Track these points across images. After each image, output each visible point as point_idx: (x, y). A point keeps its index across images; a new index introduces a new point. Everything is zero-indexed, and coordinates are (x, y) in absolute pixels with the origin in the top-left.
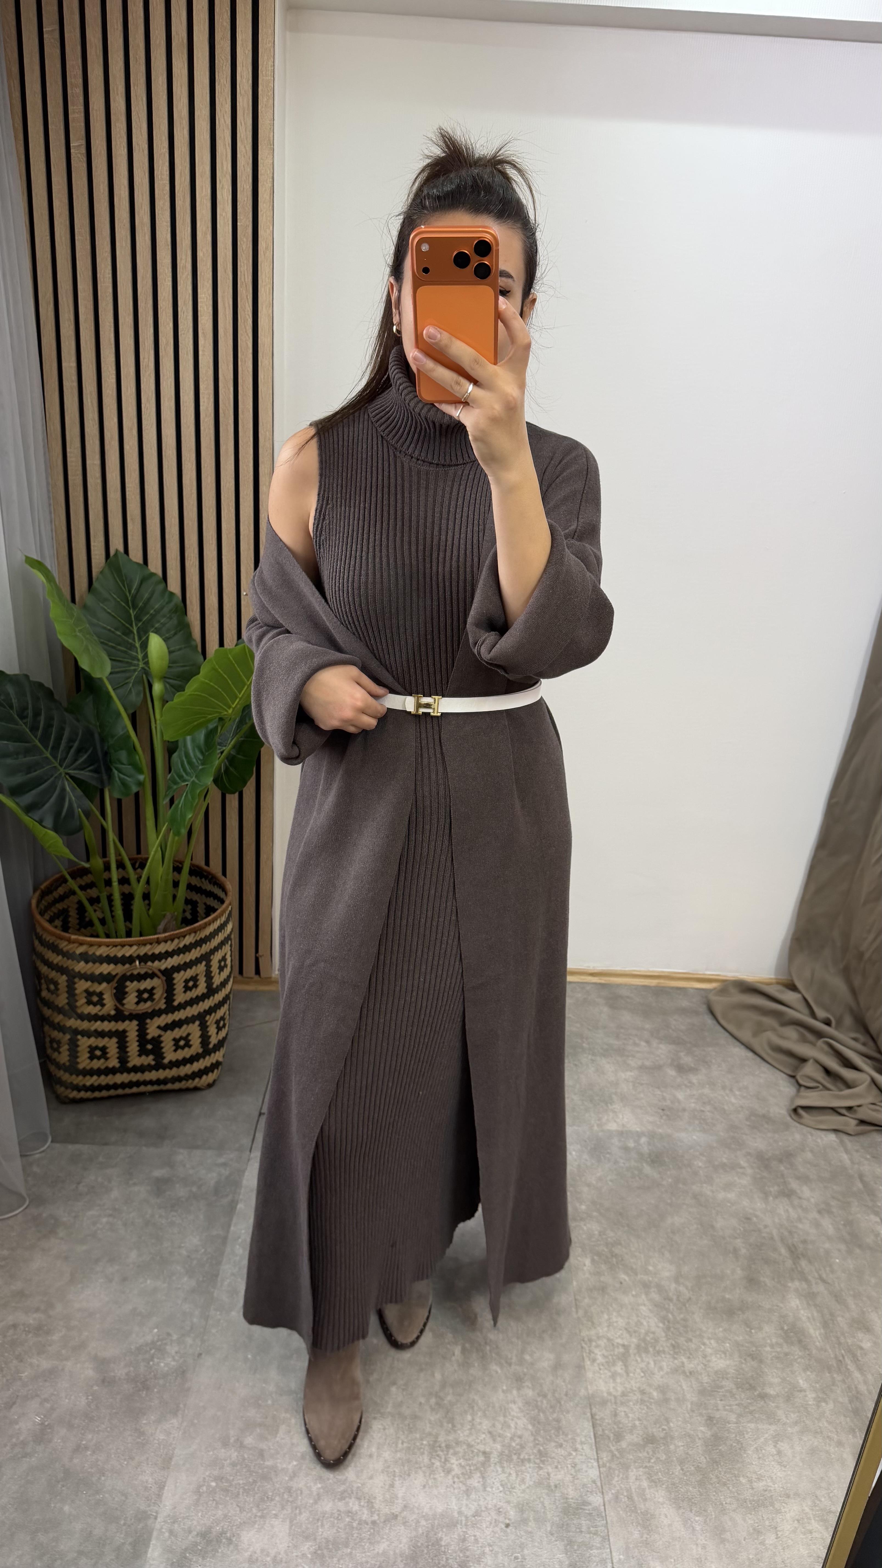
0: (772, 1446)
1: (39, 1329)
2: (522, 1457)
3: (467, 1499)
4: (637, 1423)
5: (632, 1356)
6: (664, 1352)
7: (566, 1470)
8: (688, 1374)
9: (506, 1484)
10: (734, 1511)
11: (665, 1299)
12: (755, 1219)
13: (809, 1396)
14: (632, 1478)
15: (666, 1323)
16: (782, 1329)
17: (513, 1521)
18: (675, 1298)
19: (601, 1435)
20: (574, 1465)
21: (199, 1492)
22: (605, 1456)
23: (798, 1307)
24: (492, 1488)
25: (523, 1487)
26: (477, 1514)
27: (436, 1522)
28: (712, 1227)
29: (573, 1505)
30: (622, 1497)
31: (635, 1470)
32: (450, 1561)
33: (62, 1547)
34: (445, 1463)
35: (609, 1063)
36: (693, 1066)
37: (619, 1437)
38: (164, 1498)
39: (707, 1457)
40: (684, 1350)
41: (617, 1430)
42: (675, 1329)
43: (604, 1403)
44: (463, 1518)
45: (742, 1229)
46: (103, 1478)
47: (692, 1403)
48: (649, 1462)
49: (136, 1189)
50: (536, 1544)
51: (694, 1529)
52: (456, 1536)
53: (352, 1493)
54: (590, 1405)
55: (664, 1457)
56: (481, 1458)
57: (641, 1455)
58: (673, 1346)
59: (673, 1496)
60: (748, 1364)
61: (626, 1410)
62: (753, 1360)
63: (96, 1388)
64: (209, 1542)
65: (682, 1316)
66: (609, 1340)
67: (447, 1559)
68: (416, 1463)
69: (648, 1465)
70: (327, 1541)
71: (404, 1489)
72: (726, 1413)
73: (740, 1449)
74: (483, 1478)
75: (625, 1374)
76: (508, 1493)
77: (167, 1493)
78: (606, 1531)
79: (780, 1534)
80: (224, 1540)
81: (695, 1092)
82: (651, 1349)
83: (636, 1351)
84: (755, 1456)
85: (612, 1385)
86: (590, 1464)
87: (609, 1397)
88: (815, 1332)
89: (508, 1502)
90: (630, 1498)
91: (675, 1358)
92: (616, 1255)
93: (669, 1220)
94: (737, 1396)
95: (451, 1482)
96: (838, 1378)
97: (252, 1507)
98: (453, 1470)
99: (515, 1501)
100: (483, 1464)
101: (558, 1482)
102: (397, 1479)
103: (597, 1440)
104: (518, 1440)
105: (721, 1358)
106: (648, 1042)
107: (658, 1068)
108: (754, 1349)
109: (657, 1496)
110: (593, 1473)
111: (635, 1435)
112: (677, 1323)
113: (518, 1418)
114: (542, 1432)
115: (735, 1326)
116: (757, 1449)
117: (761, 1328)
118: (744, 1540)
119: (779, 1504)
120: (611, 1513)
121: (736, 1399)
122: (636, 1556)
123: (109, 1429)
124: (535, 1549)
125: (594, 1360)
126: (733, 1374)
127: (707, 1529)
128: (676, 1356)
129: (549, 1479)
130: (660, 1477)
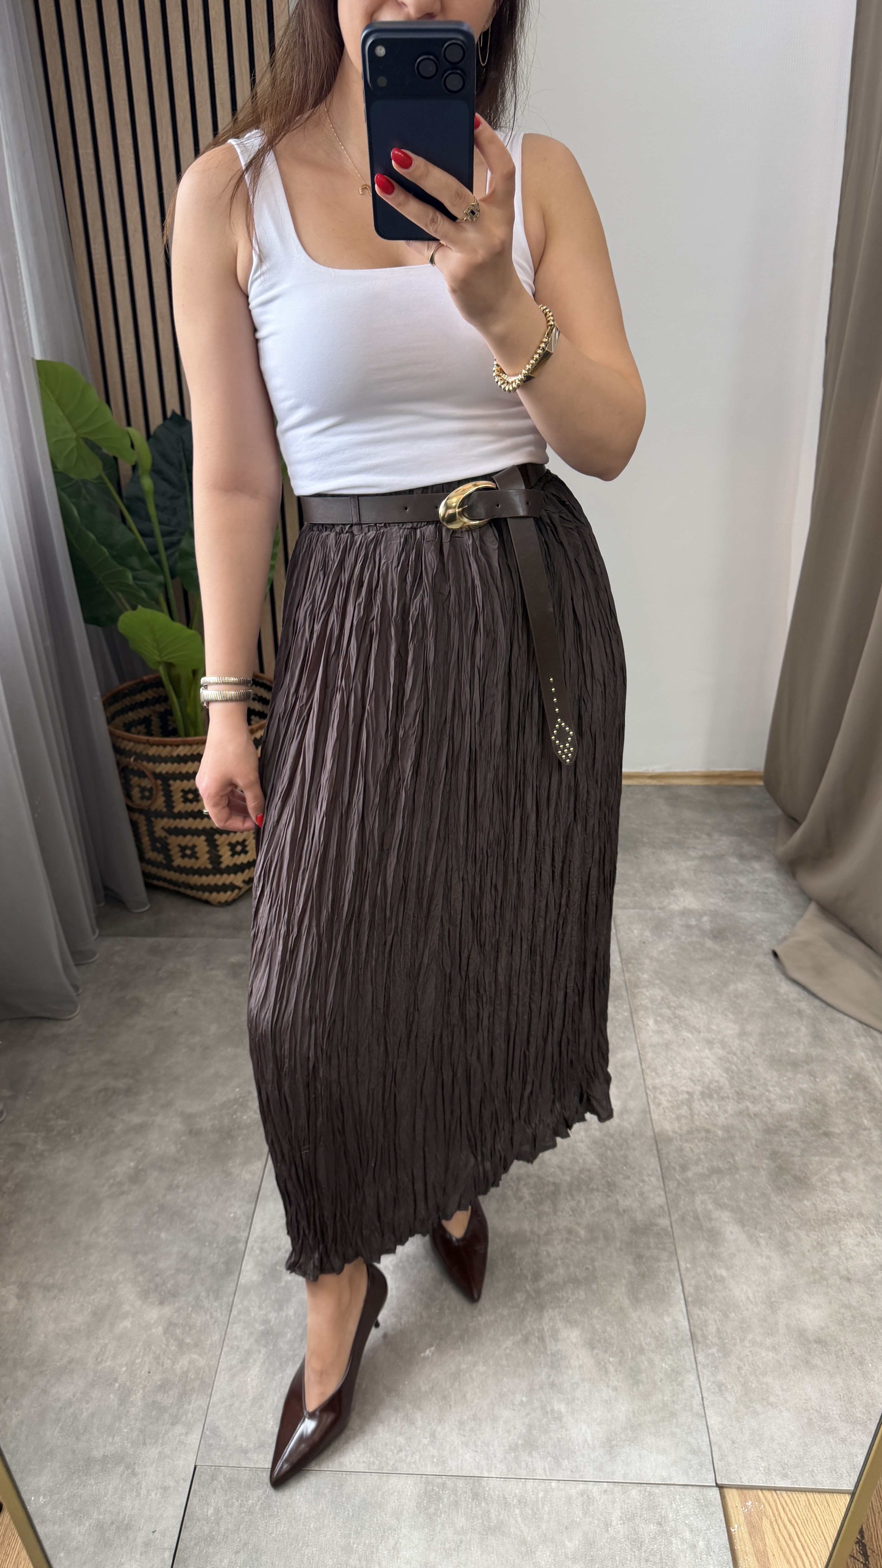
0: (835, 1176)
1: (128, 1091)
2: (591, 1186)
3: (538, 1222)
4: (702, 1156)
5: (697, 1102)
6: (728, 1097)
7: (634, 1197)
8: (752, 1115)
9: (576, 1209)
10: (799, 1228)
11: (728, 1053)
13: (874, 1133)
14: (698, 1203)
15: (731, 1074)
16: (847, 1077)
17: (583, 1238)
18: (738, 1052)
19: (667, 1168)
20: (642, 1194)
22: (672, 1185)
23: (862, 1058)
24: (562, 1212)
25: (593, 1211)
26: (548, 1233)
29: (641, 1226)
30: (688, 1217)
31: (700, 1195)
32: (525, 1272)
33: (161, 1266)
35: (670, 854)
37: (684, 1168)
39: (772, 1184)
40: (748, 1096)
41: (683, 1162)
42: (739, 1078)
43: (670, 1140)
44: (536, 1238)
46: (195, 1211)
47: (756, 1140)
48: (714, 1189)
49: (213, 973)
50: (606, 1258)
51: (758, 1244)
52: (529, 1251)
54: (656, 1142)
55: (729, 1185)
57: (706, 1183)
58: (738, 1093)
59: (738, 1216)
60: (812, 1108)
61: (692, 1146)
62: (818, 1104)
63: (184, 1138)
65: (746, 1067)
66: (673, 1087)
67: (521, 1270)
72: (789, 1148)
73: (804, 1178)
74: (554, 1204)
75: (689, 1117)
78: (673, 1247)
79: (843, 1247)
82: (715, 1096)
83: (700, 1098)
84: (819, 1184)
85: (677, 1125)
86: (657, 1192)
87: (675, 1136)
89: (579, 1224)
90: (697, 1218)
91: (739, 1103)
92: (679, 1016)
93: (732, 987)
94: (800, 1134)
95: (523, 1208)
98: (526, 1198)
99: (585, 1223)
100: (554, 1194)
101: (626, 1208)
103: (663, 1171)
104: (587, 1173)
105: (785, 1102)
106: (709, 835)
107: (721, 857)
108: (818, 1094)
109: (723, 1216)
110: (661, 1200)
111: (700, 1167)
112: (742, 1073)
113: (586, 1155)
114: (609, 1166)
115: (799, 1076)
116: (821, 1178)
117: (825, 1077)
118: (808, 1251)
119: (843, 1223)
120: (677, 1231)
121: (800, 1136)
122: (703, 1265)
123: (198, 1171)
124: (605, 1262)
125: (659, 1104)
126: (797, 1115)
127: (771, 1243)
128: (740, 1101)
129: (617, 1205)
130: (726, 1201)
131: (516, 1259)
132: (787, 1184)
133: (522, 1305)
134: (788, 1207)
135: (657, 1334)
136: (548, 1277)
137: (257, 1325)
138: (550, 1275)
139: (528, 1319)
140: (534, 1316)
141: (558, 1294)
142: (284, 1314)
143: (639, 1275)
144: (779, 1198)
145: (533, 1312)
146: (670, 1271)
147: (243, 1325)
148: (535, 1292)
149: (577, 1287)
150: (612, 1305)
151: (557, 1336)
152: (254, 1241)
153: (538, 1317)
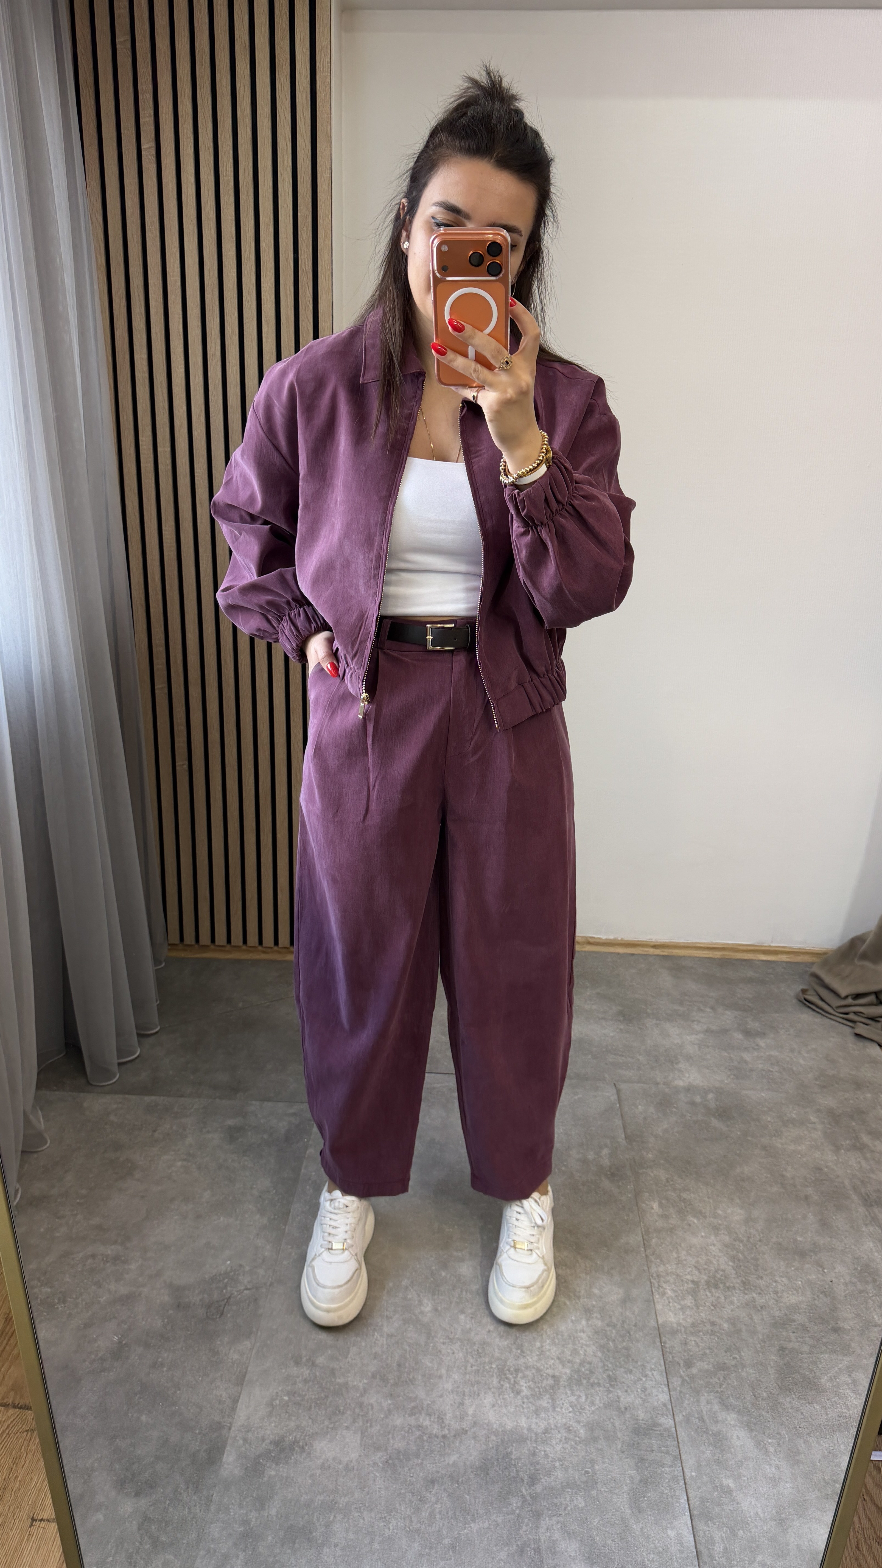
0: (846, 1376)
1: (116, 1259)
2: (592, 1380)
3: (536, 1418)
4: (708, 1351)
5: (701, 1291)
6: (734, 1288)
7: (636, 1394)
8: (759, 1308)
9: (576, 1406)
10: (809, 1434)
11: (735, 1240)
12: (826, 1169)
14: (703, 1402)
15: (737, 1262)
16: (855, 1269)
17: (583, 1438)
18: (745, 1239)
19: (670, 1362)
20: (644, 1390)
21: (272, 1405)
22: (676, 1382)
23: (871, 1249)
24: (561, 1408)
25: (593, 1408)
26: (546, 1431)
27: (506, 1438)
28: (783, 1176)
29: (644, 1426)
30: (693, 1418)
31: (706, 1394)
32: (521, 1473)
33: (139, 1452)
34: (514, 1385)
35: (674, 1027)
36: (759, 1030)
37: (689, 1364)
38: (238, 1409)
39: (780, 1384)
40: (755, 1287)
41: (687, 1357)
42: (744, 1266)
43: (674, 1332)
44: (534, 1436)
45: (813, 1179)
46: (178, 1392)
47: (763, 1335)
48: (720, 1387)
49: (210, 1136)
50: (607, 1460)
51: (766, 1451)
52: (526, 1451)
53: (422, 1409)
54: (660, 1335)
55: (735, 1383)
56: (551, 1381)
57: (711, 1381)
58: (744, 1283)
59: (745, 1419)
60: (821, 1300)
61: (697, 1340)
62: (827, 1297)
63: (171, 1312)
64: (282, 1450)
65: (753, 1255)
66: (678, 1275)
67: (517, 1471)
68: (486, 1384)
69: (719, 1390)
70: (399, 1452)
71: (474, 1407)
72: (797, 1344)
73: (813, 1377)
74: (553, 1399)
75: (695, 1308)
76: (578, 1413)
77: (241, 1405)
78: (678, 1451)
80: (296, 1448)
81: (762, 1054)
82: (721, 1286)
83: (705, 1287)
84: (829, 1385)
85: (682, 1317)
86: (660, 1389)
87: (679, 1328)
89: (578, 1422)
90: (701, 1419)
91: (746, 1294)
92: (684, 1199)
93: (738, 1170)
94: (809, 1329)
95: (519, 1402)
97: (324, 1420)
98: (523, 1392)
99: (585, 1421)
100: (552, 1387)
101: (627, 1405)
102: (466, 1398)
103: (667, 1366)
104: (588, 1366)
105: (793, 1294)
106: (712, 1008)
107: (724, 1031)
108: (827, 1287)
109: (729, 1419)
110: (664, 1397)
111: (705, 1363)
112: (748, 1262)
113: (587, 1345)
114: (611, 1359)
115: (807, 1266)
116: (831, 1378)
117: (833, 1268)
120: (682, 1434)
121: (809, 1332)
122: (708, 1474)
123: (184, 1349)
124: (606, 1465)
125: (664, 1294)
126: (805, 1309)
127: (780, 1451)
128: (746, 1292)
129: (619, 1402)
130: (733, 1401)
131: (512, 1459)
132: (795, 1384)
133: (517, 1512)
134: (797, 1410)
135: (660, 1549)
136: (545, 1481)
137: (237, 1526)
138: (548, 1479)
139: (524, 1528)
140: (530, 1525)
141: (555, 1501)
142: (267, 1514)
143: (641, 1481)
144: (788, 1399)
145: (529, 1520)
146: (675, 1479)
147: (222, 1525)
148: (531, 1498)
149: (576, 1493)
150: (612, 1515)
151: (555, 1548)
152: (239, 1431)
153: (534, 1525)
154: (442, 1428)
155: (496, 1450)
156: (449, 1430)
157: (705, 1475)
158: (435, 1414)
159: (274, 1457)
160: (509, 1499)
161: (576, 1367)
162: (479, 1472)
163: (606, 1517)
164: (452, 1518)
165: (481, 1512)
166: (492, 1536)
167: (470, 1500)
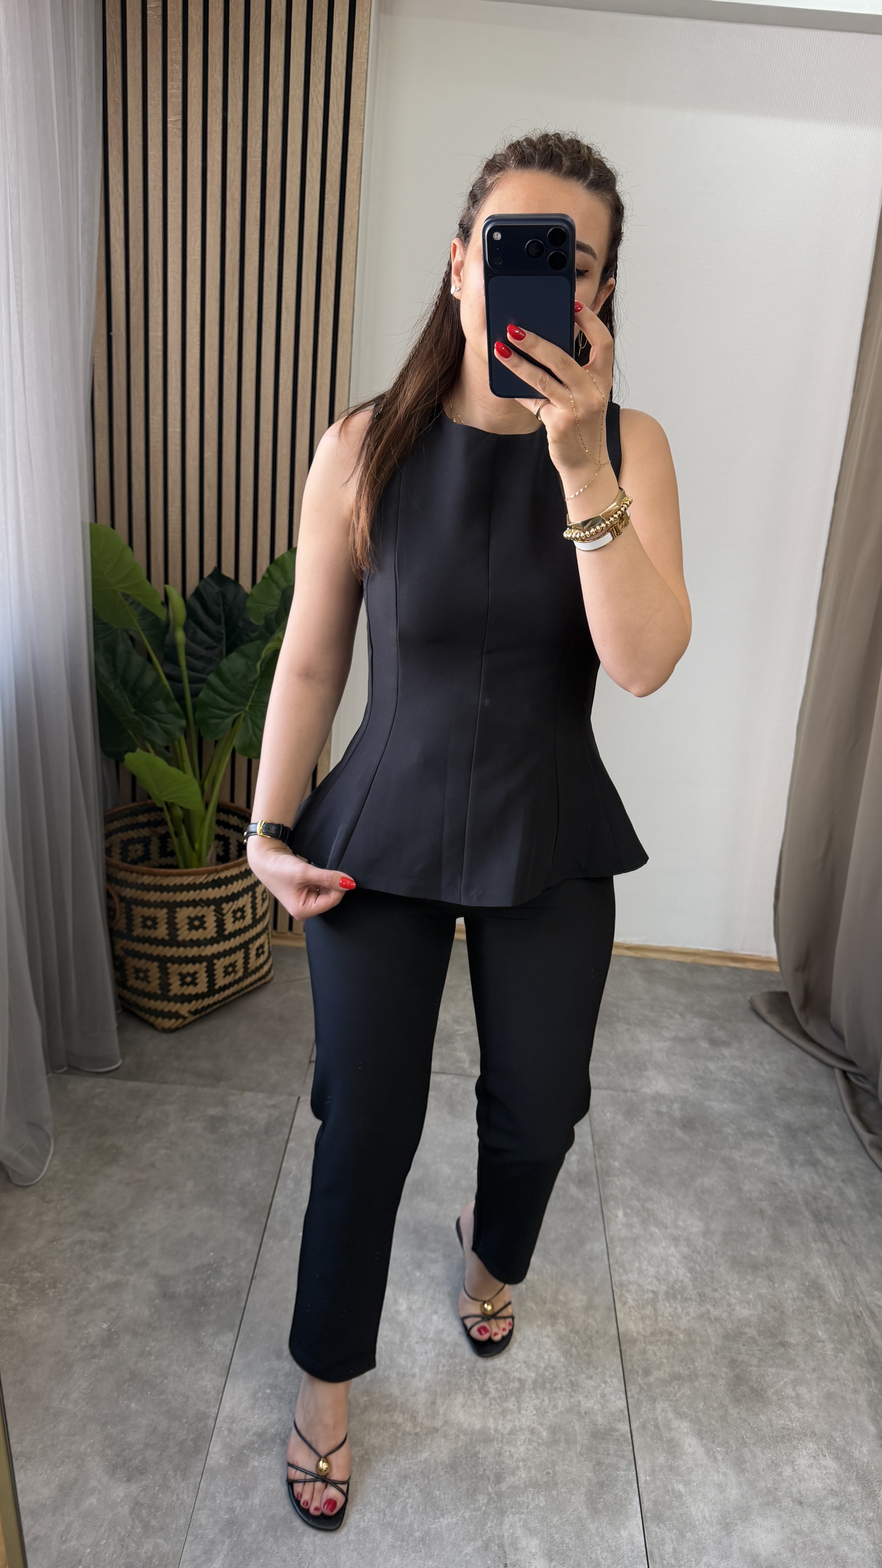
0: (791, 1390)
1: (104, 1246)
2: (555, 1385)
3: (503, 1420)
4: (665, 1361)
5: (661, 1302)
6: (691, 1299)
7: (595, 1400)
8: (713, 1320)
9: (539, 1408)
10: (754, 1444)
11: (693, 1252)
12: (781, 1184)
13: (828, 1346)
14: (658, 1411)
15: (694, 1274)
16: (804, 1285)
17: (546, 1440)
18: (702, 1251)
19: (628, 1369)
20: (603, 1396)
21: (255, 1397)
22: (633, 1390)
23: (818, 1265)
24: (526, 1411)
25: (555, 1412)
26: (512, 1432)
27: (474, 1437)
28: (740, 1190)
29: (603, 1431)
30: (649, 1425)
31: (661, 1403)
32: (487, 1472)
33: (129, 1439)
34: (482, 1386)
35: (644, 1033)
36: (725, 1039)
37: (647, 1372)
38: (223, 1402)
39: (730, 1395)
40: (710, 1299)
41: (645, 1366)
42: (702, 1279)
43: (633, 1341)
44: (500, 1436)
45: (768, 1192)
46: (166, 1381)
47: (716, 1346)
48: (675, 1396)
49: (192, 1124)
50: (567, 1462)
51: (715, 1459)
52: (492, 1450)
53: (397, 1407)
54: (620, 1343)
55: (689, 1393)
56: (517, 1385)
57: (667, 1389)
58: (700, 1295)
59: (697, 1427)
60: (770, 1314)
61: (655, 1349)
62: (776, 1312)
63: (157, 1301)
64: (265, 1442)
65: (709, 1268)
66: (639, 1286)
67: (484, 1470)
68: (456, 1384)
69: (674, 1398)
71: (445, 1406)
72: (747, 1357)
73: (761, 1390)
74: (518, 1402)
75: (654, 1318)
76: (541, 1416)
77: (226, 1398)
78: (632, 1456)
79: (796, 1468)
80: (278, 1441)
81: (726, 1064)
82: (679, 1297)
83: (664, 1297)
84: (774, 1398)
85: (641, 1326)
86: (618, 1396)
87: (639, 1337)
88: (834, 1290)
89: (542, 1424)
90: (657, 1427)
91: (701, 1306)
92: (648, 1209)
93: (699, 1181)
94: (758, 1342)
95: (488, 1403)
96: (856, 1331)
98: (491, 1393)
99: (547, 1424)
100: (518, 1390)
101: (587, 1410)
102: (438, 1397)
103: (626, 1373)
104: (551, 1371)
105: (744, 1307)
106: (681, 1015)
107: (692, 1039)
108: (776, 1301)
109: (682, 1427)
110: (622, 1404)
111: (662, 1372)
112: (705, 1274)
113: (551, 1351)
114: (573, 1364)
115: (759, 1280)
116: (777, 1391)
117: (783, 1283)
118: (763, 1471)
119: (797, 1441)
120: (638, 1438)
121: (758, 1345)
122: (661, 1478)
123: (170, 1339)
124: (566, 1467)
125: (625, 1303)
126: (755, 1322)
127: (728, 1459)
128: (702, 1304)
129: (579, 1406)
130: (685, 1410)
131: (479, 1458)
132: (744, 1396)
133: (483, 1508)
134: (745, 1421)
135: (614, 1549)
136: (510, 1480)
137: (222, 1513)
138: (513, 1479)
139: (489, 1524)
140: (495, 1521)
141: (519, 1499)
142: (250, 1503)
143: (598, 1483)
144: (737, 1410)
145: (494, 1517)
146: (629, 1482)
147: (209, 1512)
148: (496, 1495)
149: (538, 1492)
150: (570, 1514)
151: (517, 1544)
152: (223, 1421)
153: (498, 1522)
154: (415, 1426)
155: (465, 1449)
156: (421, 1428)
157: (659, 1480)
158: (408, 1412)
159: (257, 1448)
160: (476, 1496)
161: (541, 1370)
162: (449, 1469)
163: (564, 1516)
164: (422, 1513)
165: (450, 1507)
166: (459, 1531)
167: (440, 1496)
